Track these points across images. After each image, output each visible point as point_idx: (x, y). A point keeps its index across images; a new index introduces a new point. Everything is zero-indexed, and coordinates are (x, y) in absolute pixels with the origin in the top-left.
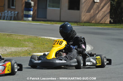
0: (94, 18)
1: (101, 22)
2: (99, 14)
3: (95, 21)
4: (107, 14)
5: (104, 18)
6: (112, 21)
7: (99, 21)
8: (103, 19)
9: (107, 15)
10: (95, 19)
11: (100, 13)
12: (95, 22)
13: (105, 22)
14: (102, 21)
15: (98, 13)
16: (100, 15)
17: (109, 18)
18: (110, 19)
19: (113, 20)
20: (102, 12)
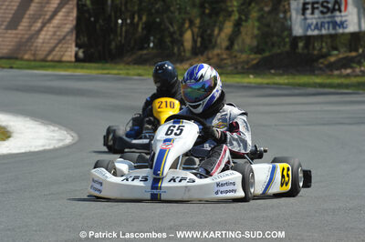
0: (29, 44)
1: (50, 58)
2: (43, 33)
3: (34, 55)
4: (68, 34)
5: (60, 45)
6: (81, 54)
7: (45, 53)
8: (57, 49)
9: (68, 38)
10: (33, 48)
11: (47, 31)
12: (32, 58)
13: (62, 56)
14: (54, 53)
15: (41, 29)
16: (48, 37)
17: (74, 45)
18: (77, 49)
19: (84, 52)
20: (54, 27)
